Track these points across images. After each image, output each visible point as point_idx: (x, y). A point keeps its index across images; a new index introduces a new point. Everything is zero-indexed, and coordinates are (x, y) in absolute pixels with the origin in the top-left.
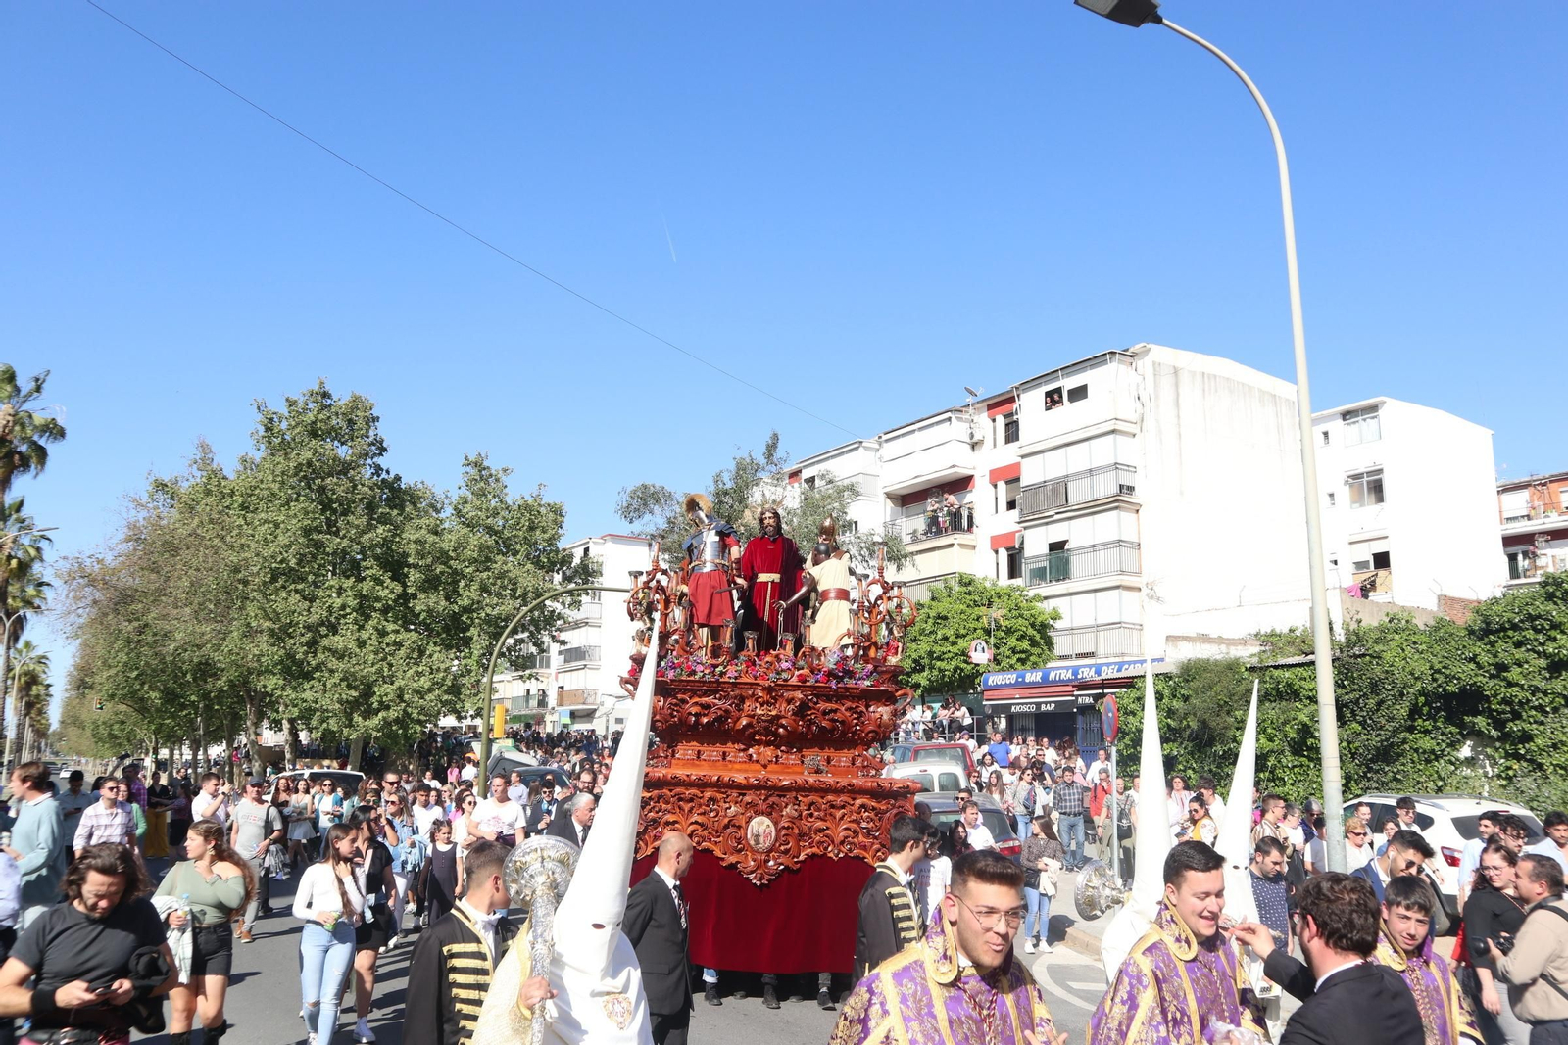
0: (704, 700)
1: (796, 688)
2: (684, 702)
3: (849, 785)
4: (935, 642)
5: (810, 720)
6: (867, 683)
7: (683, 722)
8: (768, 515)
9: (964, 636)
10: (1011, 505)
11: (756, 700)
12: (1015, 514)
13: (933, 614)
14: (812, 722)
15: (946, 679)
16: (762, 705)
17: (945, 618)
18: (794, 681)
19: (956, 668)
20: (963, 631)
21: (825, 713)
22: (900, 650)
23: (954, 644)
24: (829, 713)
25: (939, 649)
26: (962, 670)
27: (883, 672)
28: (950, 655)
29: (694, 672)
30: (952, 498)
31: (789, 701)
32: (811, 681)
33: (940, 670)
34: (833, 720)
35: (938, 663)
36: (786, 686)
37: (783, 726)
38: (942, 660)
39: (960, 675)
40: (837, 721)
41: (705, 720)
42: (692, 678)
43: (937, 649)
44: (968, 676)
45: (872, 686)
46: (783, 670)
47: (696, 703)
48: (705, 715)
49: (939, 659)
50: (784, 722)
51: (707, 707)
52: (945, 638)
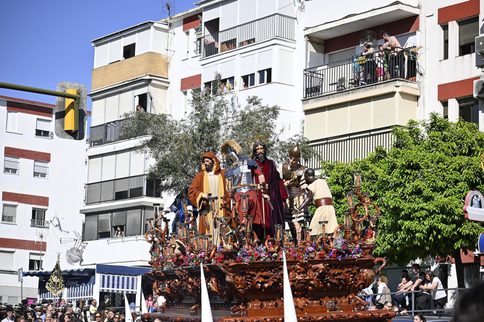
0: (265, 274)
1: (318, 262)
2: (254, 275)
3: (355, 316)
4: (403, 197)
5: (326, 280)
6: (359, 255)
7: (254, 287)
8: (260, 147)
9: (442, 190)
10: (465, 50)
11: (296, 271)
12: (471, 58)
13: (399, 162)
14: (328, 281)
15: (416, 242)
16: (299, 274)
17: (417, 167)
18: (317, 258)
19: (431, 229)
20: (440, 184)
21: (334, 275)
22: (374, 235)
23: (428, 199)
24: (336, 275)
25: (408, 205)
26: (439, 231)
27: (366, 248)
28: (424, 213)
29: (260, 258)
30: (393, 40)
31: (315, 270)
32: (327, 257)
33: (409, 231)
34: (340, 279)
35: (407, 223)
36: (312, 261)
37: (311, 285)
38: (412, 219)
39: (435, 237)
40: (342, 279)
41: (266, 285)
42: (258, 261)
43: (405, 206)
44: (445, 239)
45: (361, 257)
46: (310, 252)
47: (261, 276)
48: (266, 283)
49: (408, 217)
50: (312, 282)
51: (266, 277)
52: (418, 192)
